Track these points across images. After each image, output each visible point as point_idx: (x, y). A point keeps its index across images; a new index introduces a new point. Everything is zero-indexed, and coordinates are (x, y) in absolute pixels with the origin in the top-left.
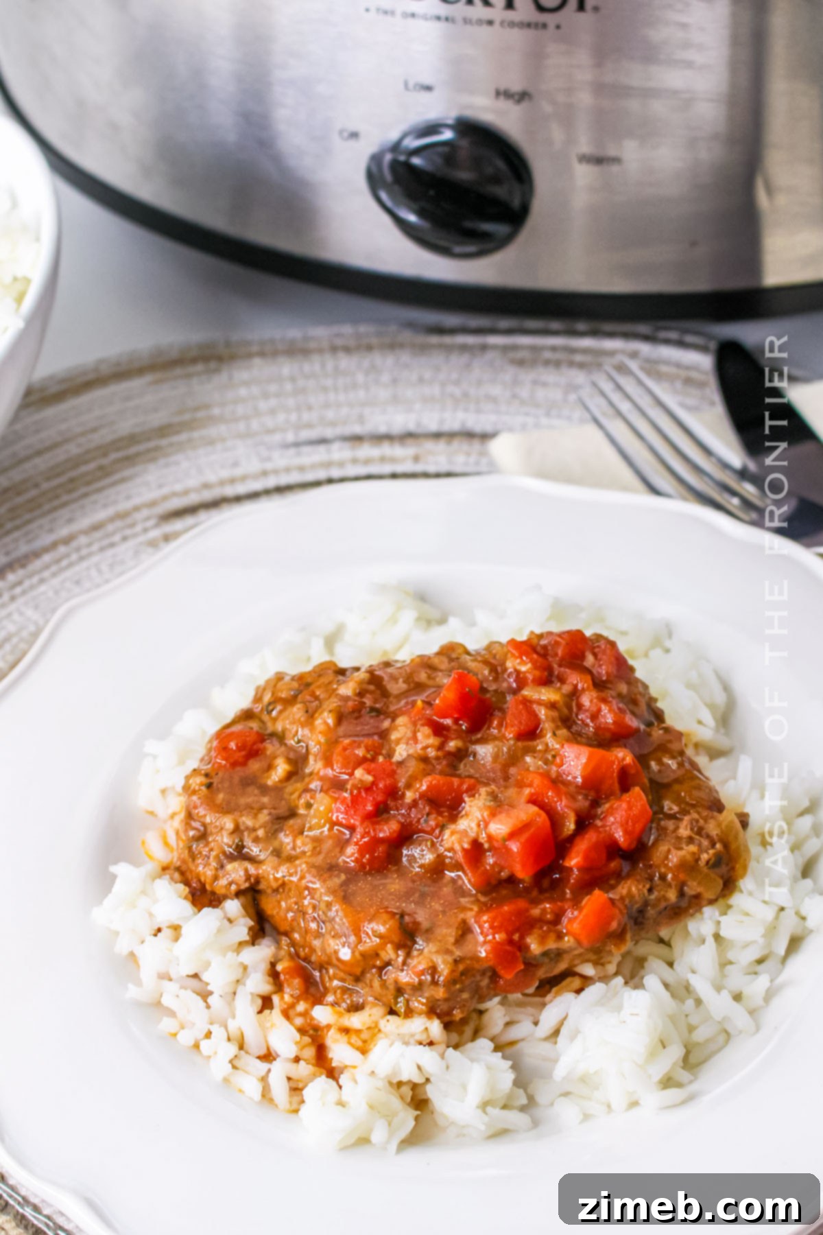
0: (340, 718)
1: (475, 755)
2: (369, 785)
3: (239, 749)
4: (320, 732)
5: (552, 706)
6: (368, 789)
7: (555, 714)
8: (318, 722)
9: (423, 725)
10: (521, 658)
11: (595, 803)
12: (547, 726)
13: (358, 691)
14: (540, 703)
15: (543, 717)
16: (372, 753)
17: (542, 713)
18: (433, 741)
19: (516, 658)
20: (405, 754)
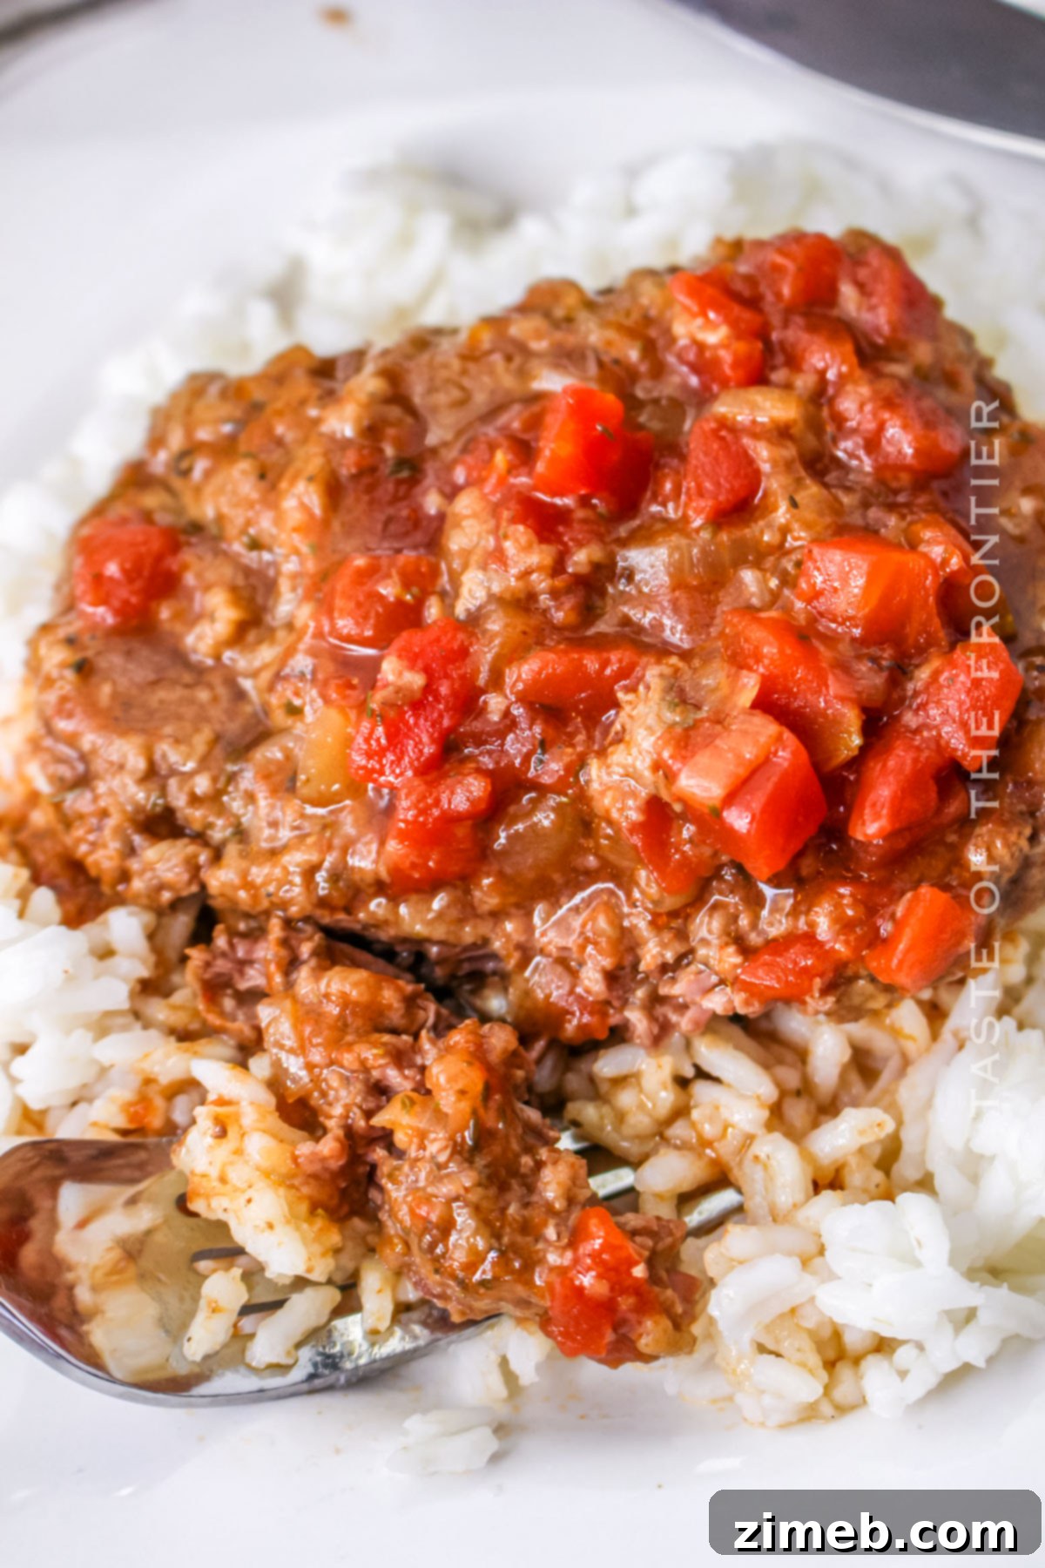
0: (334, 491)
1: (629, 576)
2: (418, 695)
3: (130, 575)
4: (296, 530)
5: (782, 433)
6: (418, 705)
7: (789, 451)
8: (290, 503)
9: (514, 521)
10: (705, 315)
11: (900, 672)
12: (774, 483)
13: (366, 423)
14: (756, 431)
15: (766, 467)
16: (415, 590)
17: (763, 454)
18: (540, 556)
19: (694, 316)
20: (481, 595)
